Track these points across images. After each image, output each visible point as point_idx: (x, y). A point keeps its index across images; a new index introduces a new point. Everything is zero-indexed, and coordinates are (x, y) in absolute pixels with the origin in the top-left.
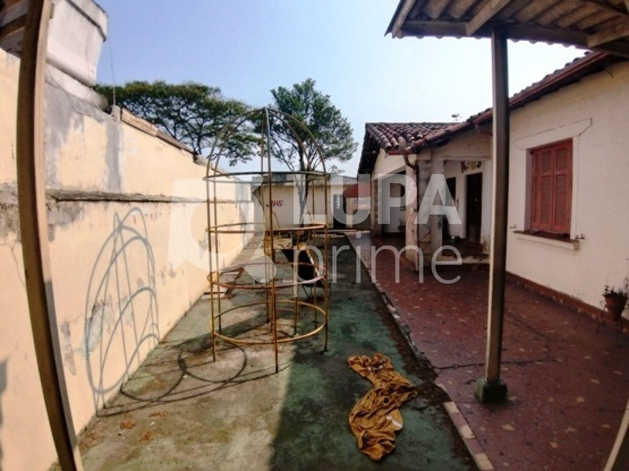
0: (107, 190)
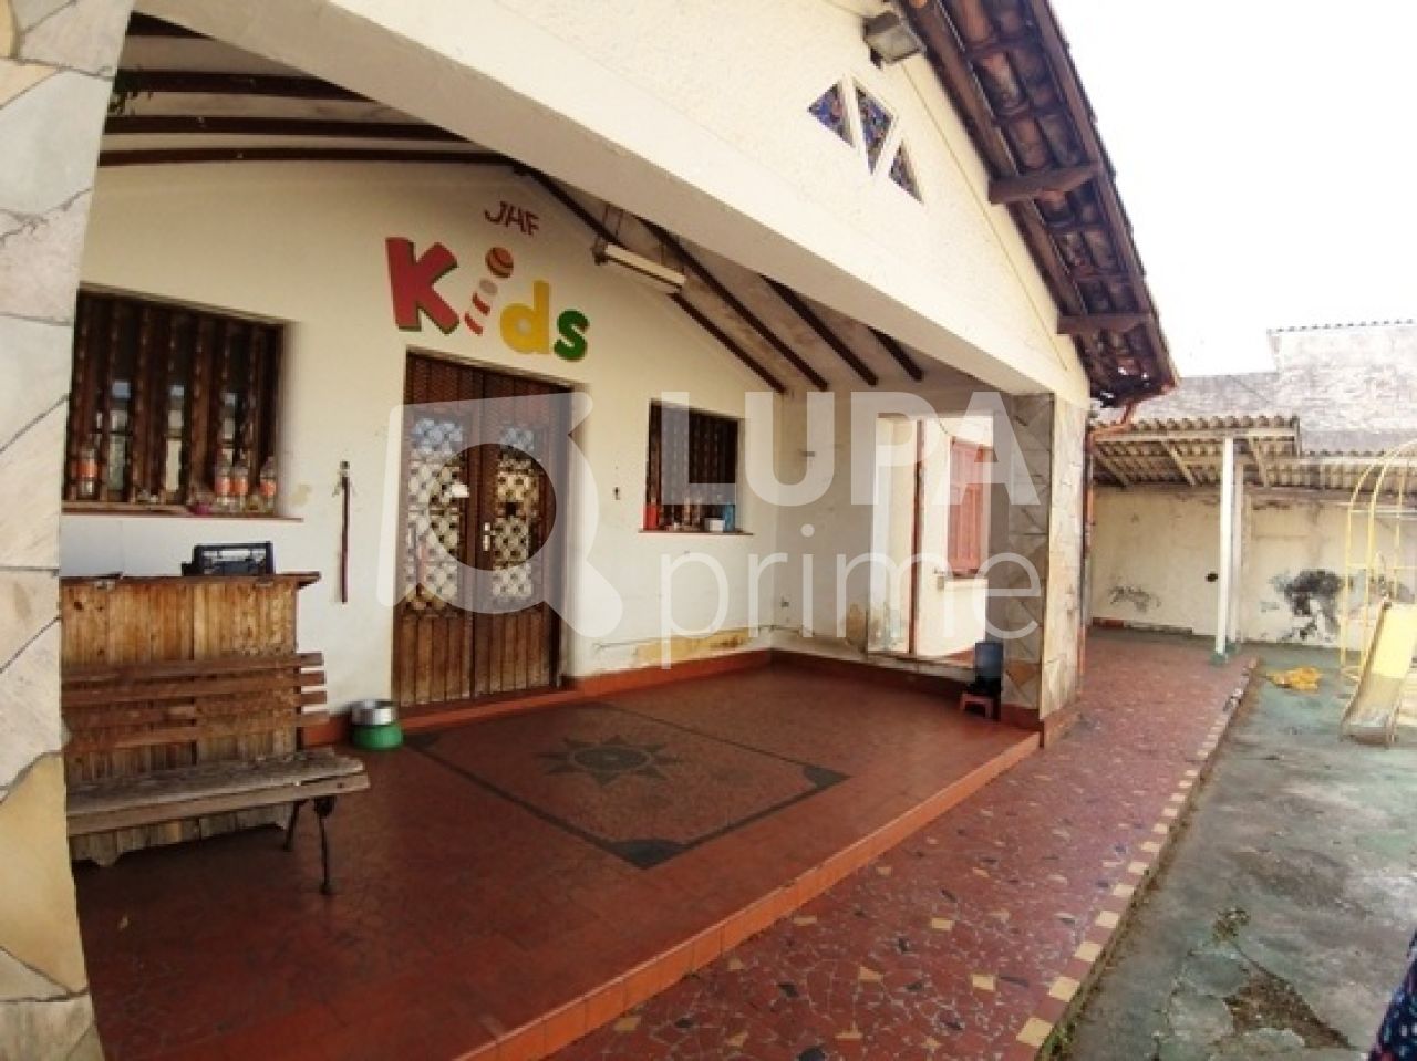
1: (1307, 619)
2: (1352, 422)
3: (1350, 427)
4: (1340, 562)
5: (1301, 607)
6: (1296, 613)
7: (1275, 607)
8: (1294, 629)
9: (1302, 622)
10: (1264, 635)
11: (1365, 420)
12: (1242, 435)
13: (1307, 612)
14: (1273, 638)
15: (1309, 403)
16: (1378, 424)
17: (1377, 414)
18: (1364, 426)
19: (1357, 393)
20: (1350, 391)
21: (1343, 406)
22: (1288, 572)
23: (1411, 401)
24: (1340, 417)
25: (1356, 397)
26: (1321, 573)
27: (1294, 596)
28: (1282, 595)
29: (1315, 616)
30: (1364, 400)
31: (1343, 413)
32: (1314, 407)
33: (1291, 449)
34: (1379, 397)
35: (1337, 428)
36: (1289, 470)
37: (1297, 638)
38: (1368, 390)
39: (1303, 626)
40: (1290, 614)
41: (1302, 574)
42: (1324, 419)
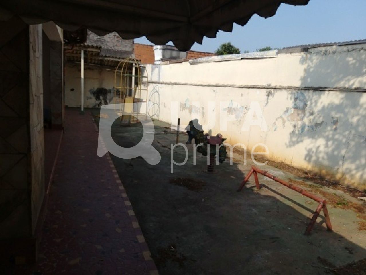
0: (157, 81)
1: (99, 101)
2: (110, 47)
3: (109, 48)
4: (107, 86)
5: (98, 98)
6: (96, 100)
7: (91, 98)
8: (96, 104)
9: (98, 102)
10: (88, 106)
11: (113, 47)
12: (86, 50)
13: (99, 99)
14: (91, 107)
15: (99, 40)
16: (117, 48)
17: (116, 46)
18: (113, 48)
19: (111, 39)
20: (110, 38)
21: (108, 42)
22: (94, 88)
23: (125, 43)
24: (107, 45)
25: (111, 40)
26: (103, 89)
27: (96, 95)
28: (93, 95)
29: (101, 101)
30: (113, 41)
31: (108, 44)
32: (100, 41)
33: (98, 54)
34: (117, 41)
35: (106, 48)
36: (95, 60)
37: (97, 106)
38: (114, 38)
39: (98, 103)
40: (95, 100)
41: (98, 89)
42: (102, 45)
